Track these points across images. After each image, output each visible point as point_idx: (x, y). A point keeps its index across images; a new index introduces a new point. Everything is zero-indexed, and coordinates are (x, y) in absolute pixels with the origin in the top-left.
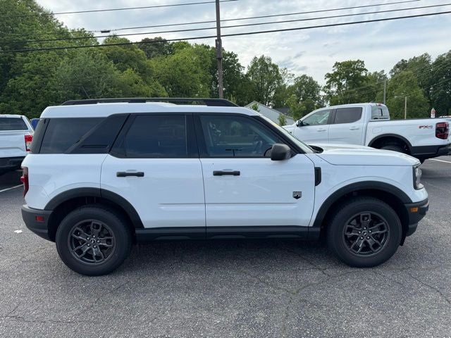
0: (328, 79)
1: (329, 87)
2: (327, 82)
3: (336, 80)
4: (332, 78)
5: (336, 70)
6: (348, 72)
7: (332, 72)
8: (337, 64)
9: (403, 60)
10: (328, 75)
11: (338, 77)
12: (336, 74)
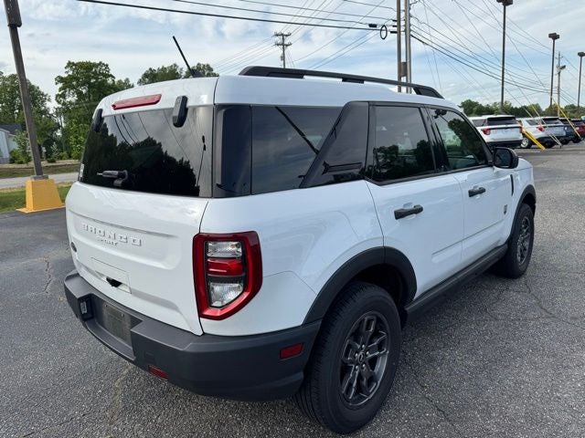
0: (60, 85)
1: (63, 96)
2: (60, 90)
3: (72, 87)
4: (66, 83)
5: (71, 73)
6: (89, 77)
7: (65, 75)
8: (70, 64)
9: (150, 69)
10: (60, 79)
11: (74, 83)
12: (71, 78)
